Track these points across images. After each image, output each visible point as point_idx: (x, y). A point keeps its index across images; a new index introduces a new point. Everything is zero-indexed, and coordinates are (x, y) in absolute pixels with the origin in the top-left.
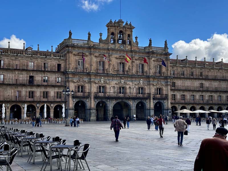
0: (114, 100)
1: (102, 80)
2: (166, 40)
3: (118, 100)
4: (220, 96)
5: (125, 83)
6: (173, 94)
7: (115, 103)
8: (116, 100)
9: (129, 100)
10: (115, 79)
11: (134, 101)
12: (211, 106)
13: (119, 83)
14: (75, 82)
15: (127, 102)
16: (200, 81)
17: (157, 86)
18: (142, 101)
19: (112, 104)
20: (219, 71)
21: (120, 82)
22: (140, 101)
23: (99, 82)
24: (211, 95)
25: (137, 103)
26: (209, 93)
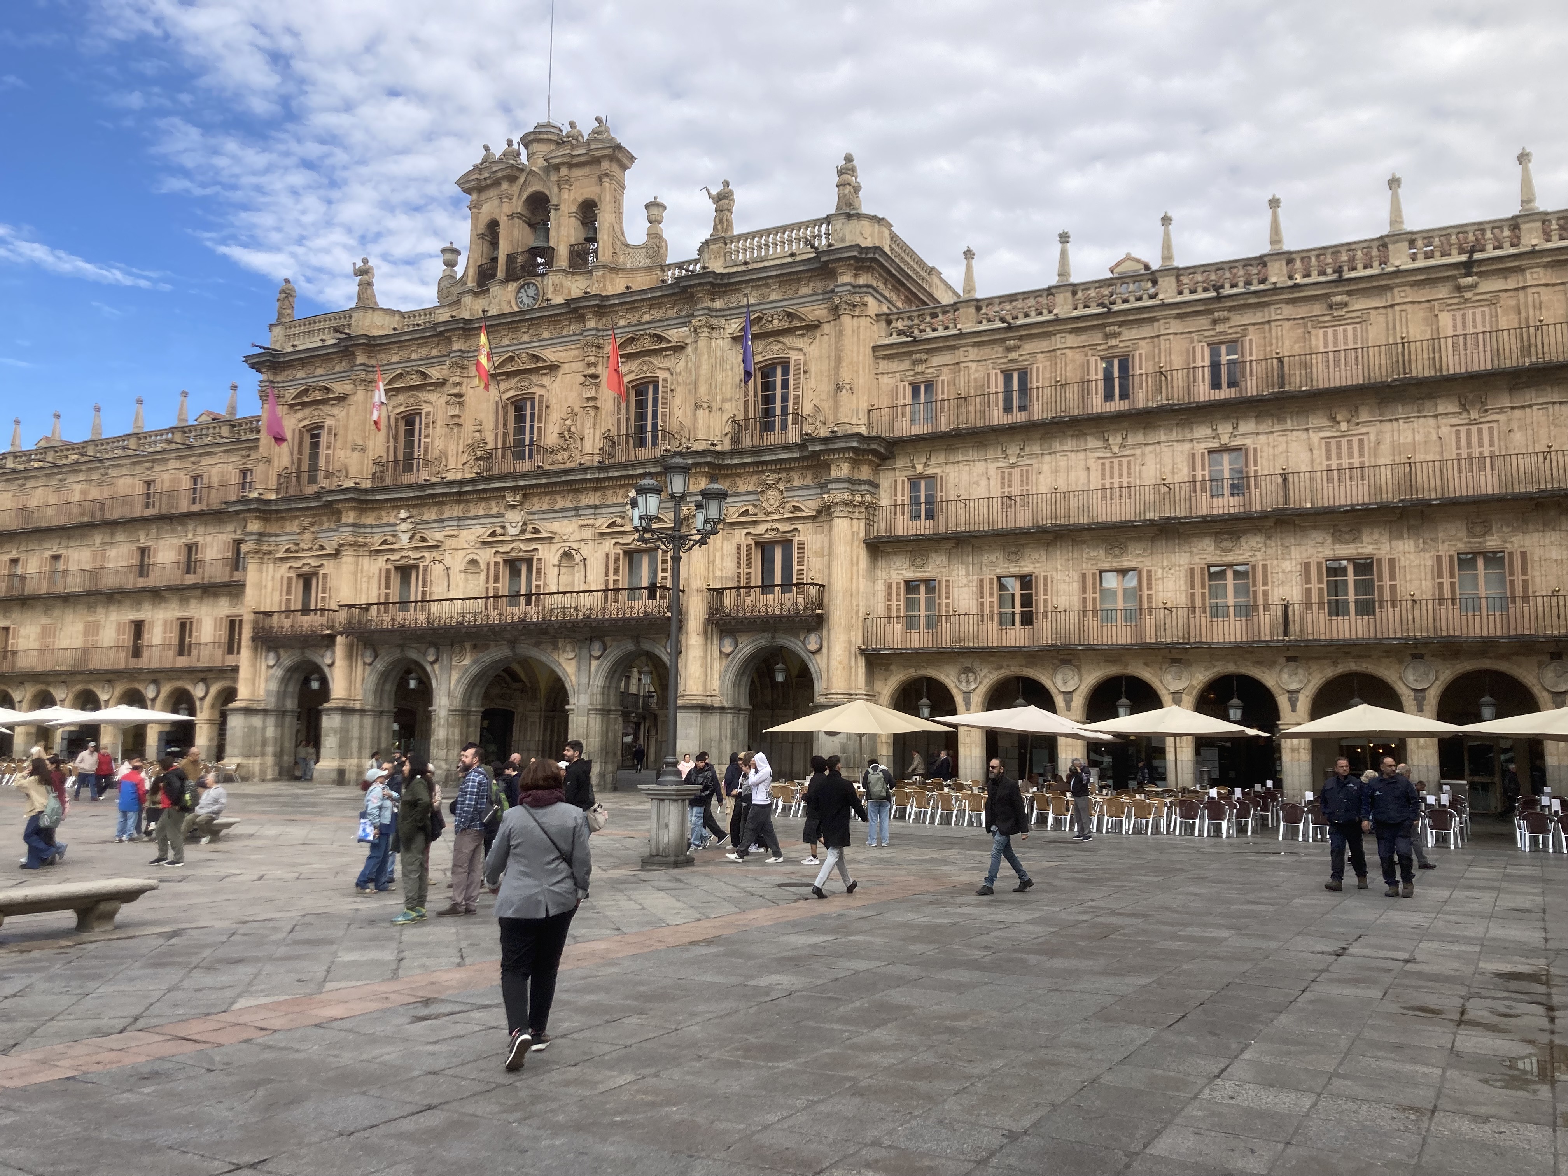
0: (468, 646)
1: (404, 526)
2: (849, 159)
3: (486, 647)
4: (1494, 559)
5: (529, 528)
6: (909, 574)
7: (474, 670)
8: (475, 647)
9: (555, 647)
10: (481, 512)
11: (584, 652)
12: (1341, 669)
13: (493, 534)
14: (280, 555)
15: (544, 659)
16: (1202, 431)
17: (761, 529)
18: (646, 646)
19: (455, 676)
20: (1459, 288)
21: (499, 530)
22: (630, 647)
23: (384, 542)
24: (1346, 550)
25: (607, 664)
26: (1318, 536)
